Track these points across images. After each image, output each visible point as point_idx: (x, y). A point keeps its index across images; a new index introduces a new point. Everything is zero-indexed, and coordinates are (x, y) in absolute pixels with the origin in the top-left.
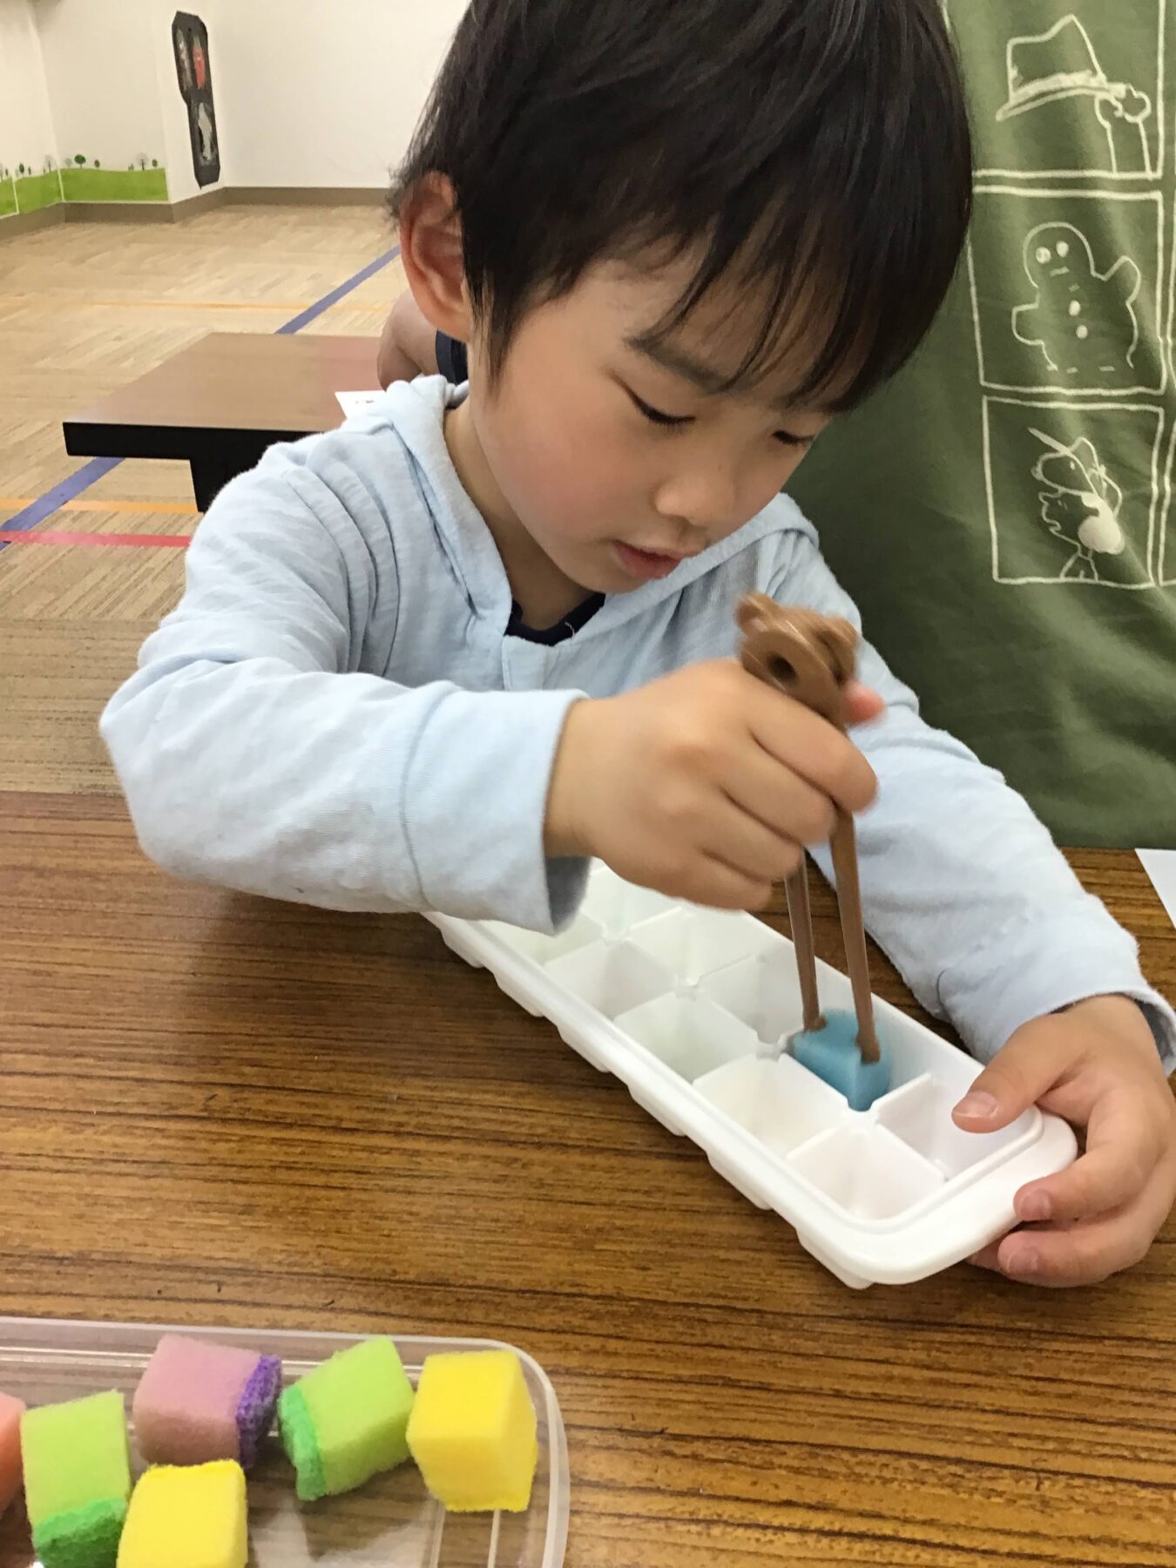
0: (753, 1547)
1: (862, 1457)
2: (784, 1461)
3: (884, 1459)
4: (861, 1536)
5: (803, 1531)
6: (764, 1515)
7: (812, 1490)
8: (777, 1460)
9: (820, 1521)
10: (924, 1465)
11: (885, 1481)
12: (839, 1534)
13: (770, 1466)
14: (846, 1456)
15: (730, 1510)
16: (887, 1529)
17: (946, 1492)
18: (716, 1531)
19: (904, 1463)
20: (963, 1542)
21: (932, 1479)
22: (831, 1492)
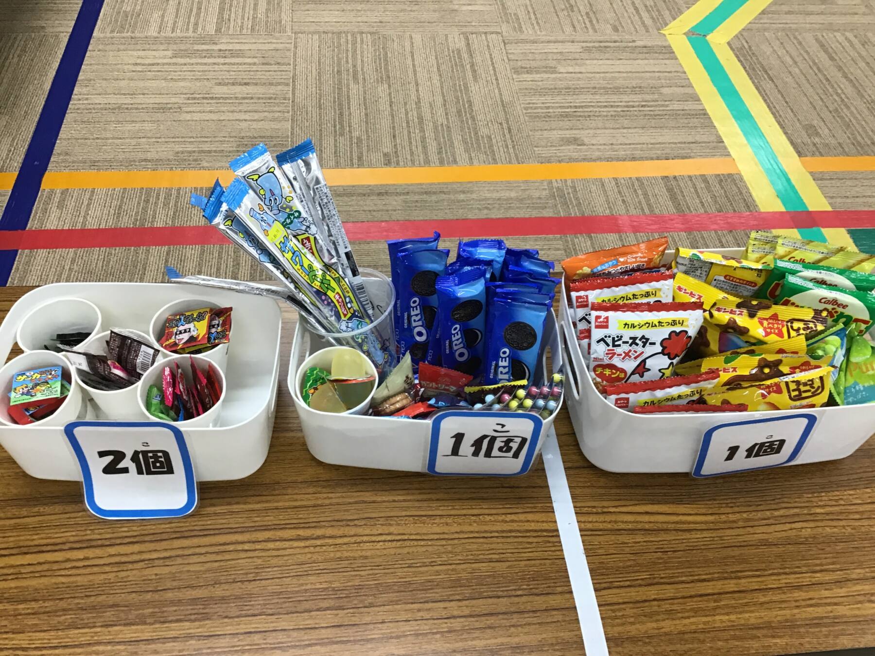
0: (371, 547)
1: (400, 518)
2: (380, 523)
3: (406, 518)
4: (399, 540)
5: (384, 541)
6: (374, 538)
7: (386, 529)
8: (377, 523)
9: (389, 538)
10: (416, 518)
11: (406, 524)
12: (394, 540)
13: (376, 525)
14: (395, 519)
15: (365, 539)
16: (406, 537)
17: (422, 525)
18: (362, 545)
19: (411, 518)
20: (426, 538)
21: (418, 522)
22: (392, 529)
